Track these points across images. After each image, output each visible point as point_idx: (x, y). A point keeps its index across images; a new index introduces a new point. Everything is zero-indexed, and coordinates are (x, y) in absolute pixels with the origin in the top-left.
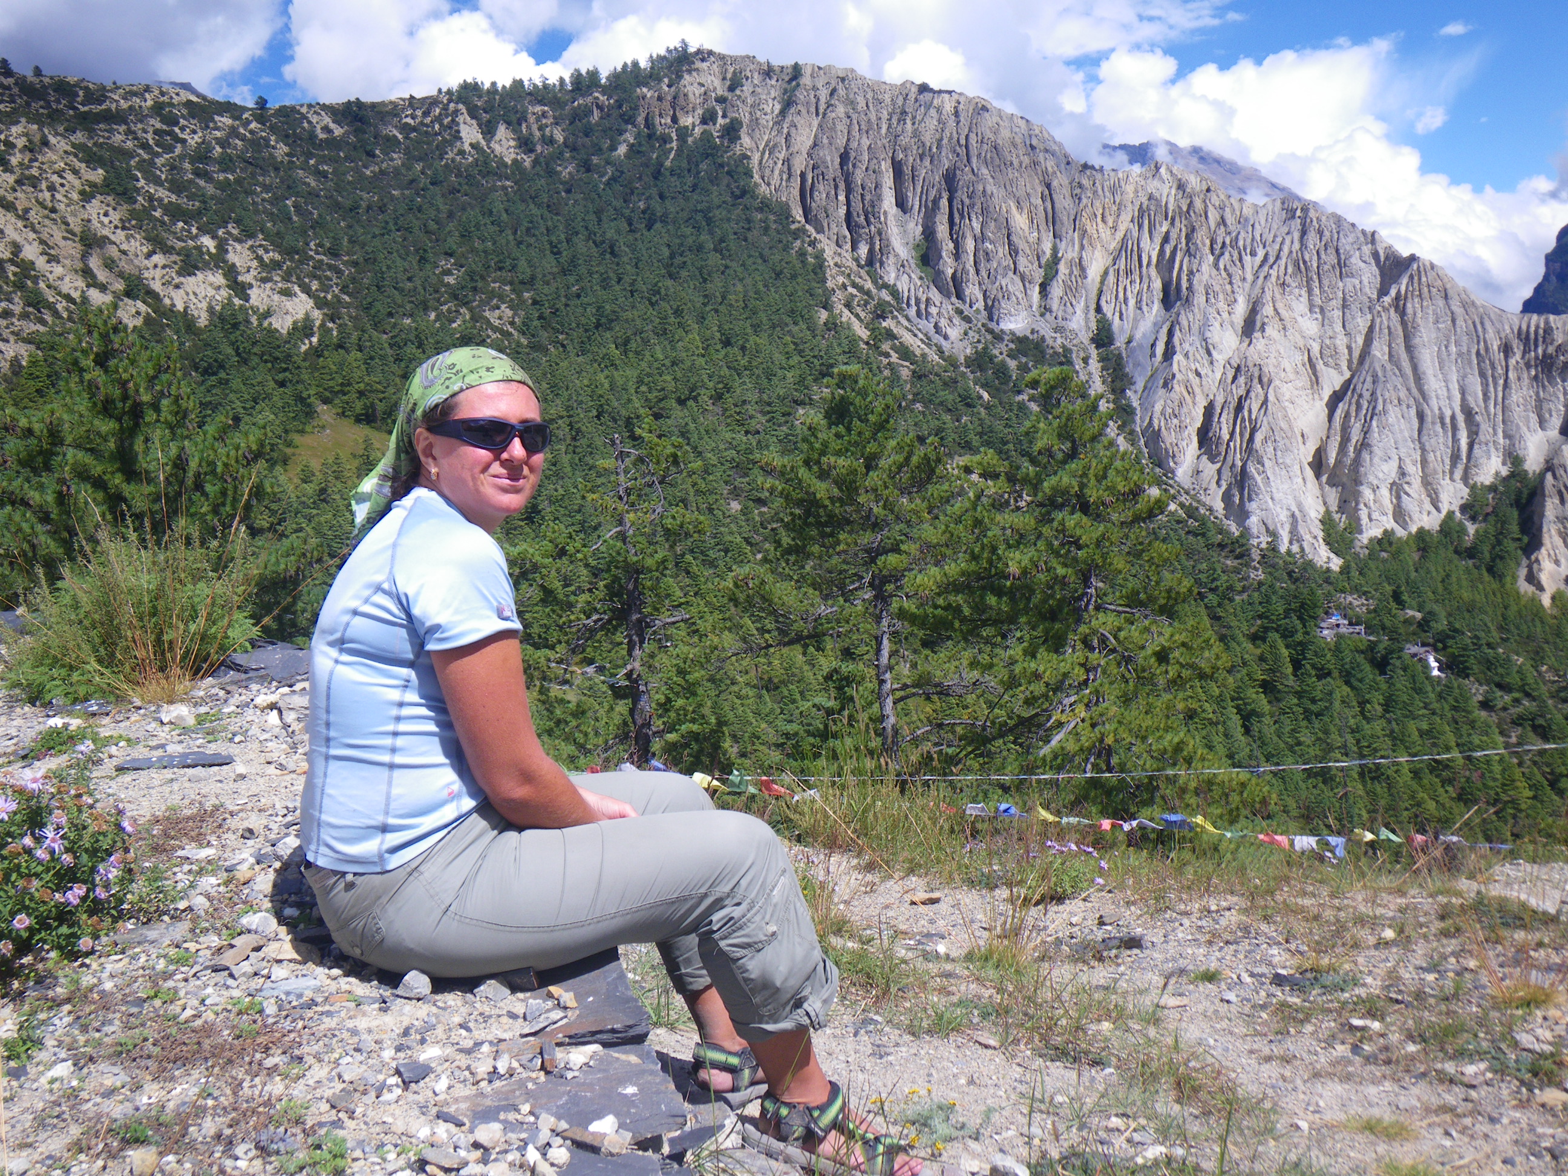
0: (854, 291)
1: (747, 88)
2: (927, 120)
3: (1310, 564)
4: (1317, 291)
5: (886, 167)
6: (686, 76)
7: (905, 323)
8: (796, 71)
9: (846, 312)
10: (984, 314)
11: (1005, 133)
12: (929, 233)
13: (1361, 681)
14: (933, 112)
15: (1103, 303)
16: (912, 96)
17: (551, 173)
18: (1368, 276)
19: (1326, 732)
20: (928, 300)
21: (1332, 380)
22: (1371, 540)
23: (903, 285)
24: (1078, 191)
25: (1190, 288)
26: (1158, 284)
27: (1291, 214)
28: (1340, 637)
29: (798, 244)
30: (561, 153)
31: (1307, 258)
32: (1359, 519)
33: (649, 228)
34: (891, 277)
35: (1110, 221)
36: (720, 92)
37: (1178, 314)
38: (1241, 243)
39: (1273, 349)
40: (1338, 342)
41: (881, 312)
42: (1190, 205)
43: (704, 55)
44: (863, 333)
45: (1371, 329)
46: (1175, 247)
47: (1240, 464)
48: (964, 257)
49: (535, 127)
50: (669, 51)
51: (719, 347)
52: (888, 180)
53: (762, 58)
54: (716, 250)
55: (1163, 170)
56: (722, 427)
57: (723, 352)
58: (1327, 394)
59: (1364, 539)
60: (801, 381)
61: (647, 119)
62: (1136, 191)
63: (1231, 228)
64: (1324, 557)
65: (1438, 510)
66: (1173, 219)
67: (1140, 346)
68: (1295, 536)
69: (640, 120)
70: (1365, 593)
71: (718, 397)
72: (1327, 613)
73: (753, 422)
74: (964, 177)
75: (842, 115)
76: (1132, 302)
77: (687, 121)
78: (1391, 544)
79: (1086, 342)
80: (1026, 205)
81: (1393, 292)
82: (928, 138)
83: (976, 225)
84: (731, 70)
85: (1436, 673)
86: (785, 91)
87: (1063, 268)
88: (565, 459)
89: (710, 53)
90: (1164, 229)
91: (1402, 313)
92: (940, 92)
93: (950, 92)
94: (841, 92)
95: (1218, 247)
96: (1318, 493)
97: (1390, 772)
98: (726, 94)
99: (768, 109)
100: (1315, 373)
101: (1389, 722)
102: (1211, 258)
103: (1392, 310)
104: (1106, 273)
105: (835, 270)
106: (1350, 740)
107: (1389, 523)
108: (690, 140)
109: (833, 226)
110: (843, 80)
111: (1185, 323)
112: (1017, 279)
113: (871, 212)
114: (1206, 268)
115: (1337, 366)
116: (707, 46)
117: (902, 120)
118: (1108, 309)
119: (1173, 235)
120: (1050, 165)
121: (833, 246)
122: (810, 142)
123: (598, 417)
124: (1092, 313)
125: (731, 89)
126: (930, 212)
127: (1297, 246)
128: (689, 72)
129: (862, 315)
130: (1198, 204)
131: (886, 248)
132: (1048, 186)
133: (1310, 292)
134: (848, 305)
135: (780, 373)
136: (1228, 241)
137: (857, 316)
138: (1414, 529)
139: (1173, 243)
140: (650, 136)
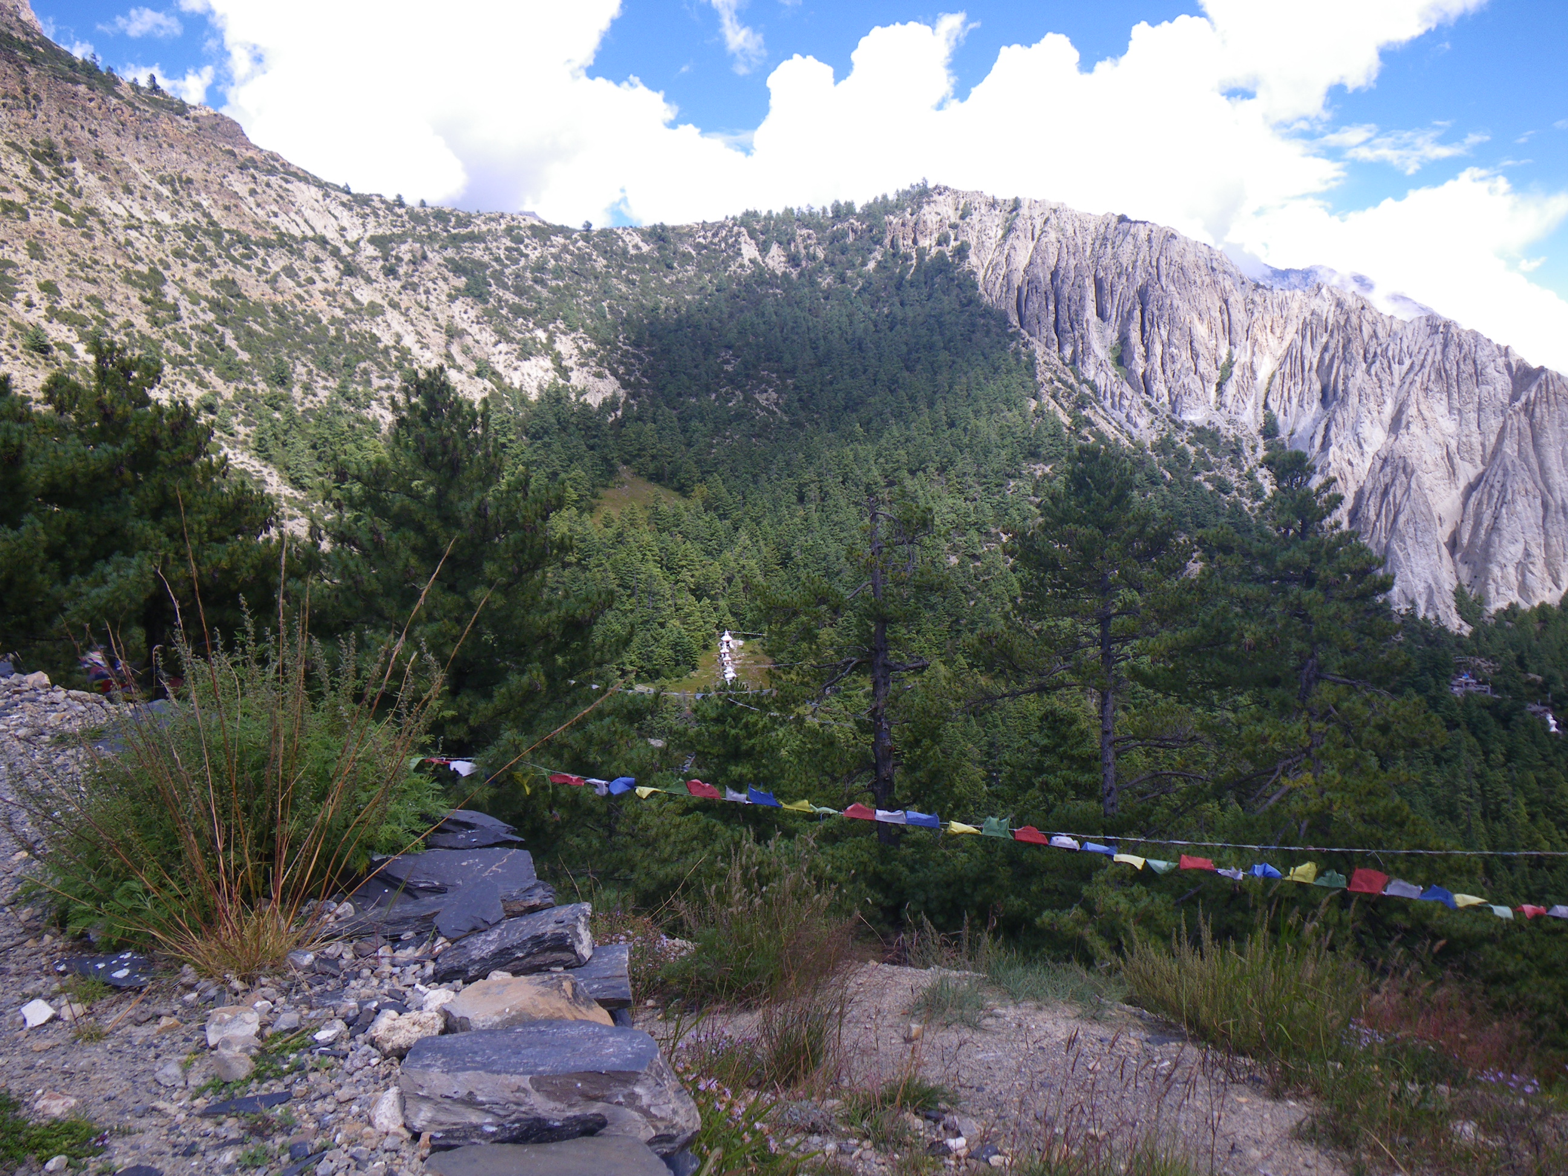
0: (1060, 385)
1: (976, 216)
2: (1125, 245)
3: (1444, 629)
4: (1456, 396)
5: (1089, 283)
6: (926, 207)
7: (1102, 412)
8: (1016, 205)
9: (1052, 402)
10: (1169, 407)
11: (1190, 258)
12: (1124, 340)
13: (1486, 733)
14: (1129, 238)
15: (1270, 401)
16: (1113, 225)
17: (813, 283)
18: (1501, 384)
19: (1455, 776)
20: (1121, 394)
21: (1468, 472)
22: (1498, 611)
23: (1101, 381)
24: (1251, 306)
25: (1346, 391)
26: (1317, 387)
27: (1434, 329)
28: (1468, 694)
29: (1014, 344)
30: (822, 268)
31: (1448, 367)
32: (1487, 592)
33: (891, 329)
34: (1090, 374)
35: (1278, 332)
36: (953, 220)
37: (1335, 412)
38: (1390, 354)
39: (1416, 444)
40: (1473, 440)
41: (1082, 403)
42: (1347, 320)
43: (941, 190)
44: (1066, 420)
45: (1503, 429)
46: (1333, 356)
47: (1384, 541)
48: (1152, 359)
49: (801, 246)
50: (912, 187)
51: (945, 428)
52: (1091, 294)
53: (988, 193)
54: (945, 348)
55: (1324, 291)
56: (944, 495)
57: (948, 432)
58: (1462, 484)
59: (1492, 609)
60: (1012, 459)
61: (892, 241)
62: (1301, 308)
63: (1382, 340)
64: (1454, 623)
65: (1559, 587)
66: (1332, 332)
67: (1301, 438)
68: (1430, 604)
69: (887, 241)
70: (1492, 657)
71: (942, 470)
72: (1457, 672)
73: (971, 491)
74: (1155, 293)
75: (1054, 240)
76: (1295, 401)
77: (925, 242)
78: (1515, 615)
79: (1255, 433)
80: (1206, 317)
81: (1523, 399)
82: (1125, 260)
83: (1164, 333)
84: (962, 202)
85: (1554, 729)
86: (1007, 220)
87: (1236, 371)
88: (815, 516)
89: (946, 188)
90: (1324, 340)
91: (1531, 415)
92: (1136, 222)
93: (1144, 223)
94: (1053, 220)
95: (1370, 356)
96: (1451, 568)
97: (1510, 814)
98: (958, 221)
99: (992, 234)
100: (1452, 465)
101: (1510, 770)
102: (1364, 366)
103: (1522, 414)
104: (1273, 376)
105: (1044, 367)
106: (1475, 784)
107: (1515, 597)
108: (927, 258)
109: (1044, 331)
110: (1055, 211)
111: (1340, 420)
112: (1197, 379)
113: (1076, 320)
114: (1359, 373)
115: (1472, 461)
116: (943, 183)
117: (1103, 245)
118: (1274, 406)
119: (1332, 345)
120: (1228, 284)
121: (1043, 348)
122: (1027, 261)
123: (843, 482)
124: (1261, 409)
125: (962, 217)
126: (1126, 320)
127: (1439, 357)
128: (929, 203)
129: (1066, 405)
130: (1354, 319)
131: (1087, 350)
132: (1226, 302)
133: (1449, 397)
134: (1054, 397)
135: (995, 450)
136: (1379, 351)
137: (1061, 406)
138: (1536, 604)
139: (1331, 352)
140: (894, 255)
